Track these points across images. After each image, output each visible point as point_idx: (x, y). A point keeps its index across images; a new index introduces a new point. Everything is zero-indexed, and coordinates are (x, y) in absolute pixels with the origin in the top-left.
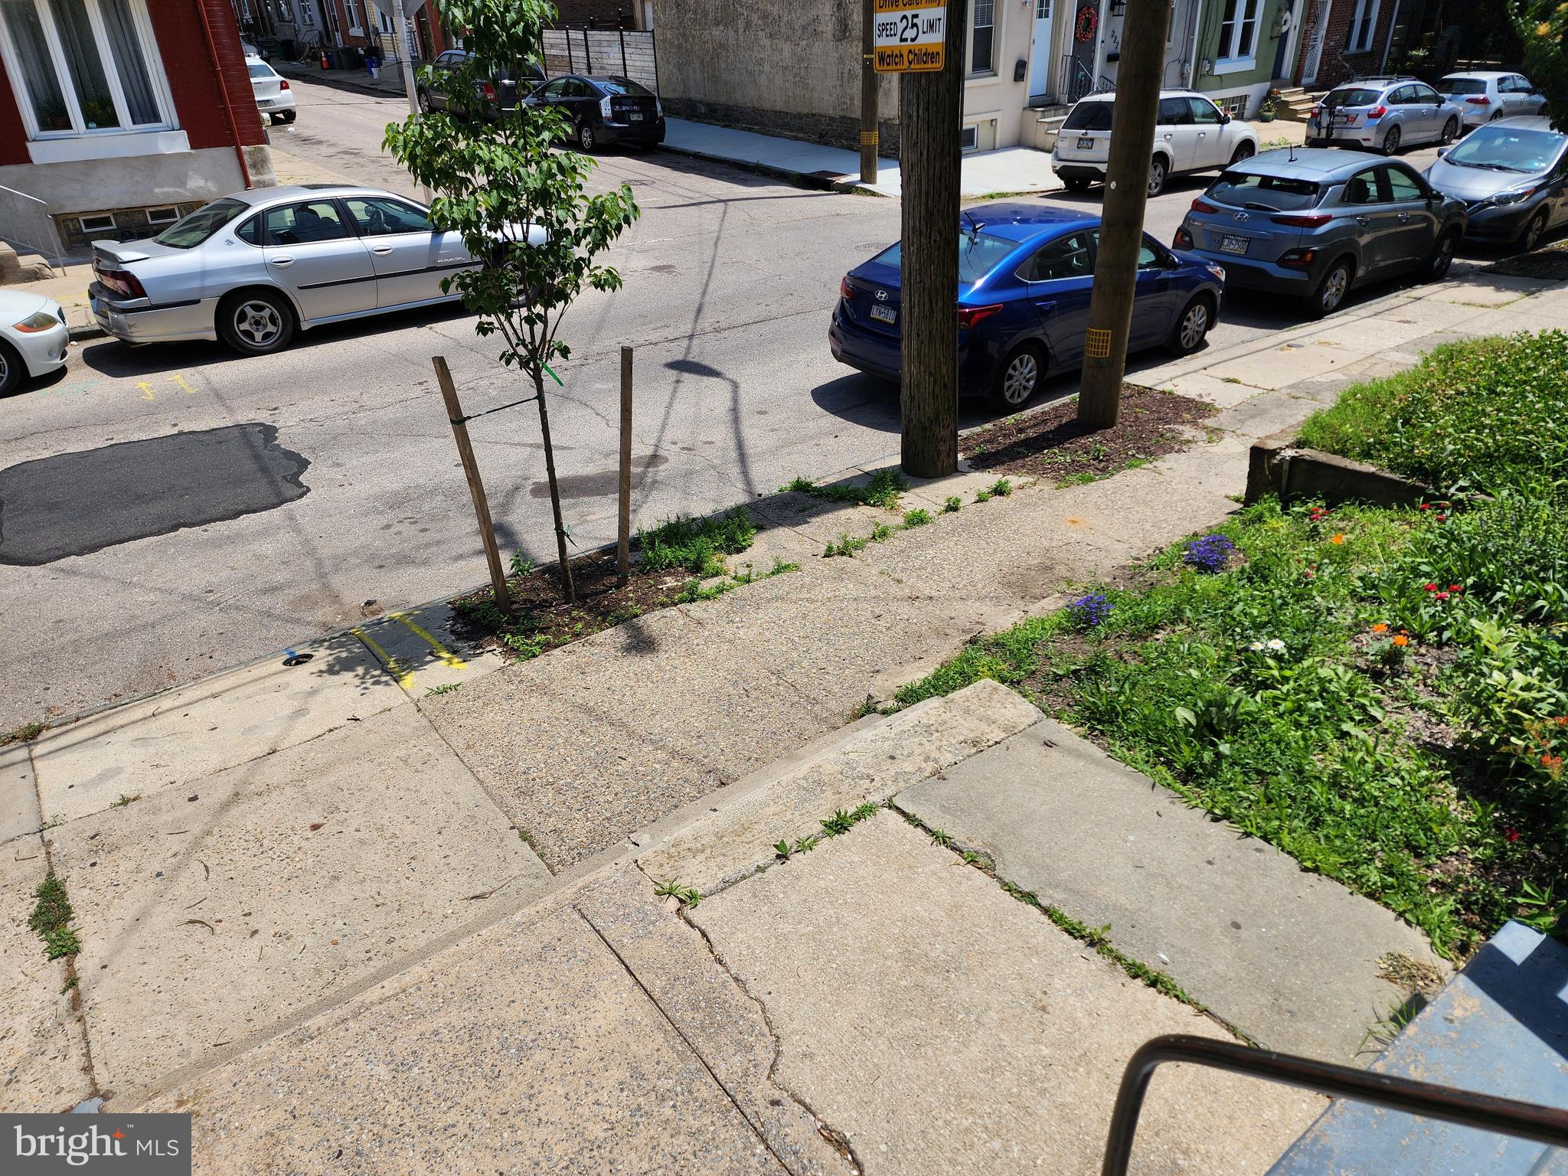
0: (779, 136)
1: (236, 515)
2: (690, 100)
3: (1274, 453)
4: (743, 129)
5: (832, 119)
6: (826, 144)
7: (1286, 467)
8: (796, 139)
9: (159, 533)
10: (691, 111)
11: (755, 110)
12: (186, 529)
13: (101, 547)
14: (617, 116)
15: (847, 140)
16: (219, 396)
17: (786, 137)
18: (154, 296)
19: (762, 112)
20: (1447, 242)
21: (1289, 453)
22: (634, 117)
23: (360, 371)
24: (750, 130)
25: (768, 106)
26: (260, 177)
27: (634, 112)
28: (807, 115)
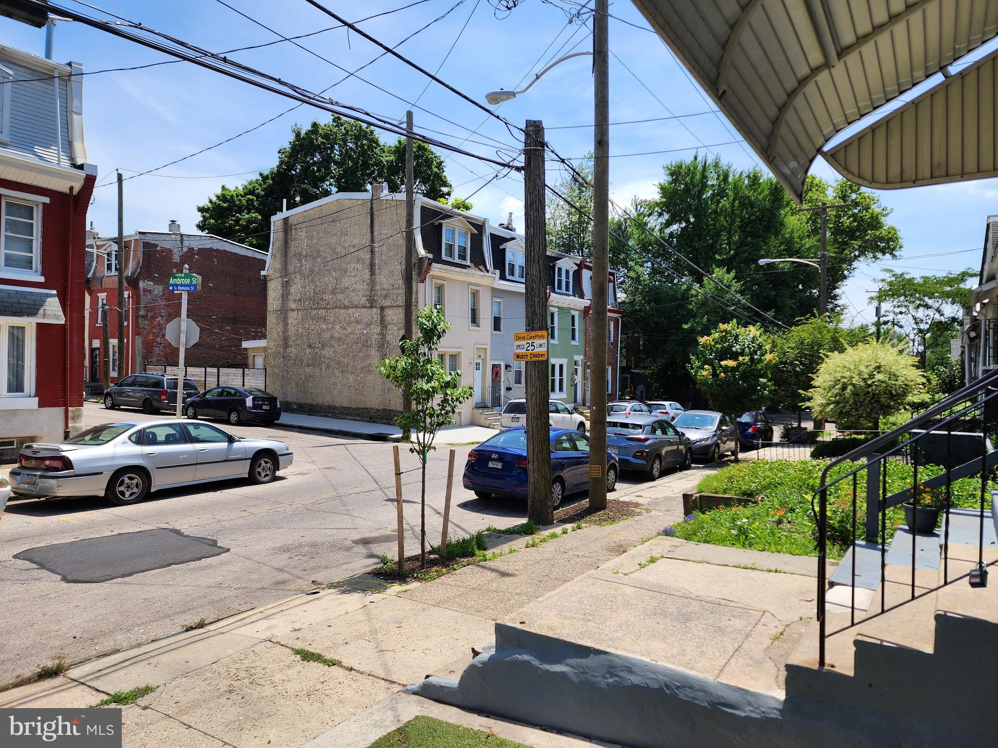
0: (344, 419)
1: (200, 559)
2: (287, 402)
3: (692, 495)
4: (321, 416)
5: (377, 410)
6: (373, 422)
7: (698, 500)
8: (355, 420)
9: (161, 567)
10: (289, 407)
11: (329, 406)
12: (176, 566)
13: (133, 574)
14: (255, 406)
15: (386, 420)
16: (129, 519)
17: (348, 419)
18: (77, 470)
19: (335, 408)
20: (689, 454)
21: (698, 495)
22: (265, 407)
23: (202, 508)
24: (325, 416)
25: (338, 404)
26: (74, 425)
27: (265, 405)
28: (362, 409)
